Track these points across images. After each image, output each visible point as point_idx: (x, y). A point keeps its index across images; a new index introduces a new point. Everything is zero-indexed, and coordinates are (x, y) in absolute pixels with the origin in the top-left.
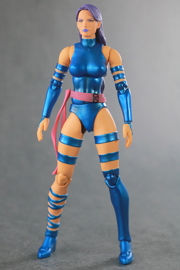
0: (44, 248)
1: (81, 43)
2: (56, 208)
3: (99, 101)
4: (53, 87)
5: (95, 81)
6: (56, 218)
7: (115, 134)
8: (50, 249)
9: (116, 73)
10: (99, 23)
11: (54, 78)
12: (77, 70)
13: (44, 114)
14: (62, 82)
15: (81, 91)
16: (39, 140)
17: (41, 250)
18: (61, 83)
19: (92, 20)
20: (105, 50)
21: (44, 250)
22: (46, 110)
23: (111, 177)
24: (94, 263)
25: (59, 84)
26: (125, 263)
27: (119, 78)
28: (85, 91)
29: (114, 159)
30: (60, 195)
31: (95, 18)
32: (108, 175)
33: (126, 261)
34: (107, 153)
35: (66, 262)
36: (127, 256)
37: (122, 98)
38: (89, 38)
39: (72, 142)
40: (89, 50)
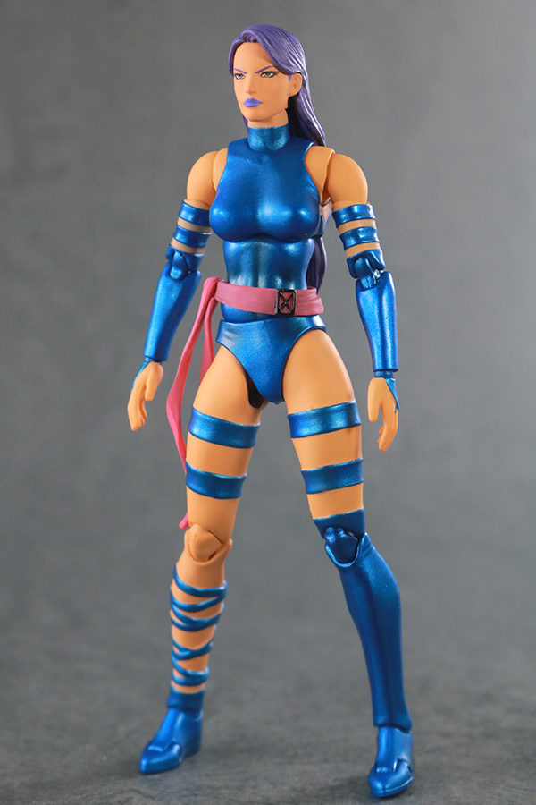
0: (159, 744)
1: (246, 142)
2: (192, 627)
3: (297, 312)
4: (173, 270)
5: (286, 253)
6: (193, 655)
7: (348, 409)
8: (176, 748)
9: (348, 227)
10: (296, 80)
11: (175, 244)
12: (229, 219)
13: (150, 349)
14: (197, 255)
15: (247, 283)
16: (133, 428)
17: (151, 748)
18: (195, 261)
19: (270, 72)
20: (316, 160)
21: (159, 749)
22: (155, 340)
23: (338, 538)
24: (295, 790)
25: (188, 261)
26: (382, 792)
27: (359, 242)
28: (255, 284)
29: (345, 481)
30: (199, 589)
31: (279, 65)
32: (330, 530)
33: (384, 789)
34: (321, 466)
35: (211, 787)
36: (392, 772)
37: (365, 300)
38: (266, 126)
39: (223, 433)
40: (266, 159)
